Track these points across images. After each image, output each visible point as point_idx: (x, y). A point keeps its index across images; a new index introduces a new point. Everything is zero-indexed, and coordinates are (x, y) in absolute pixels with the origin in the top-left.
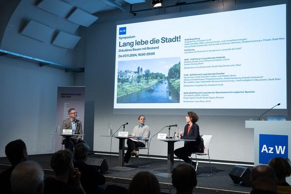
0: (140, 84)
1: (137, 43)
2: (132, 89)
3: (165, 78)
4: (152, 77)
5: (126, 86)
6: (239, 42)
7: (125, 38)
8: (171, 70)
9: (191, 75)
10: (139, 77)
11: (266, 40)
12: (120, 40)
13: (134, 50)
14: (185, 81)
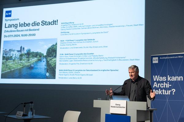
0: (22, 61)
1: (21, 25)
2: (15, 66)
3: (44, 57)
4: (33, 55)
5: (10, 63)
6: (106, 27)
7: (11, 20)
8: (49, 50)
9: (66, 54)
10: (21, 55)
11: (129, 26)
12: (6, 22)
13: (17, 31)
14: (61, 60)
